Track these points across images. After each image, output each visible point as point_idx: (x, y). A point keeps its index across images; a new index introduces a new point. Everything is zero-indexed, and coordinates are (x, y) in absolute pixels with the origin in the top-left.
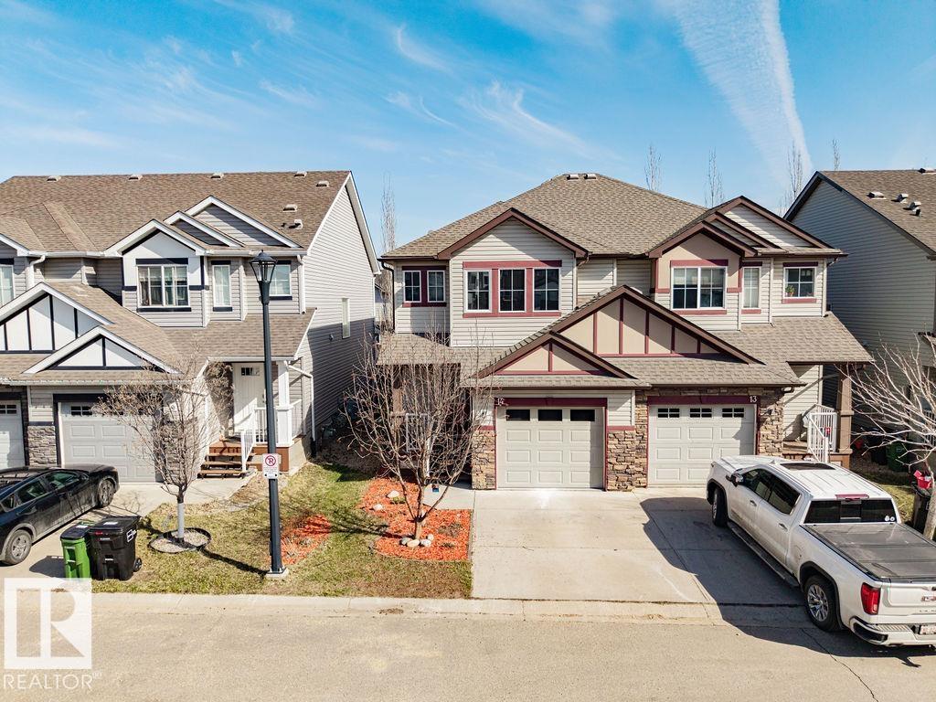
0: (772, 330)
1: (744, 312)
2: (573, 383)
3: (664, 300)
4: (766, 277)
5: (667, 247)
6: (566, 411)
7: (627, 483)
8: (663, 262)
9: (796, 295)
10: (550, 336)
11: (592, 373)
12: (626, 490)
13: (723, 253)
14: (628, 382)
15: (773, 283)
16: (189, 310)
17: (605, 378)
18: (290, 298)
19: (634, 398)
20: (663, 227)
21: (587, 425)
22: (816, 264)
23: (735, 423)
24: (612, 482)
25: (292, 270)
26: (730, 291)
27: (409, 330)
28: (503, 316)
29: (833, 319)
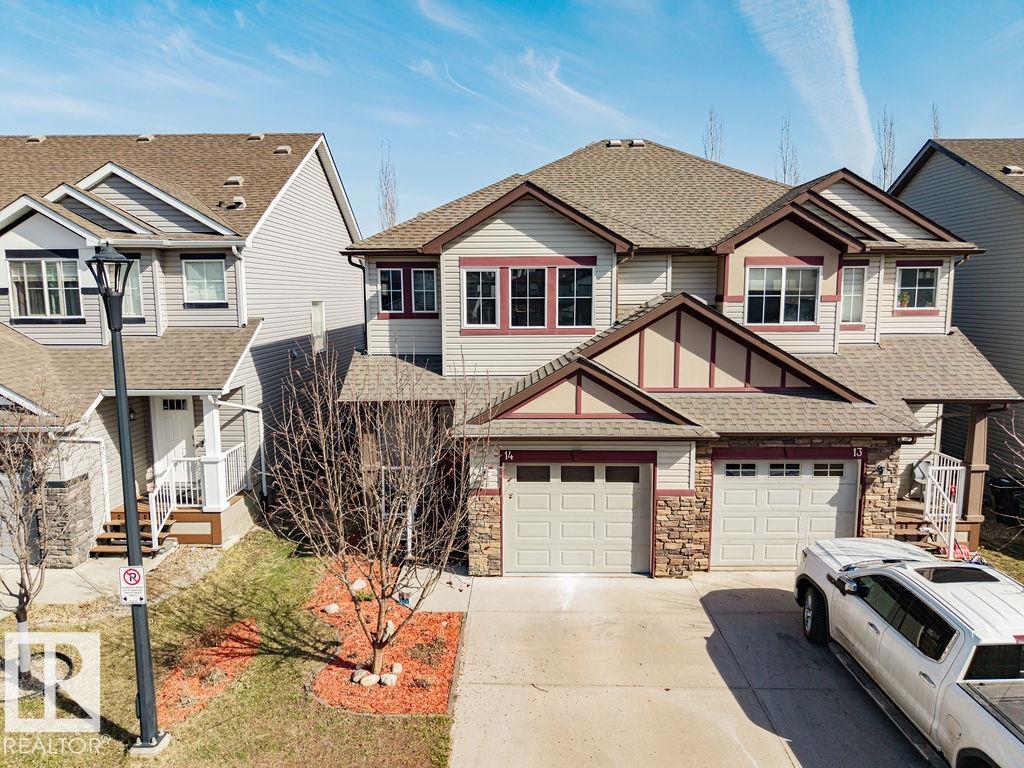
0: (879, 353)
1: (843, 328)
2: (610, 432)
3: (735, 312)
4: (874, 280)
5: (740, 238)
6: (600, 469)
7: (683, 568)
8: (735, 260)
9: (911, 304)
10: (579, 366)
11: (637, 416)
12: (681, 576)
13: (817, 248)
14: (686, 431)
15: (882, 286)
16: (83, 321)
17: (654, 424)
18: (225, 306)
19: (694, 451)
20: (734, 211)
21: (628, 487)
22: (940, 263)
23: (831, 485)
24: (661, 566)
25: (227, 267)
26: (825, 299)
27: (388, 351)
28: (515, 333)
29: (959, 338)
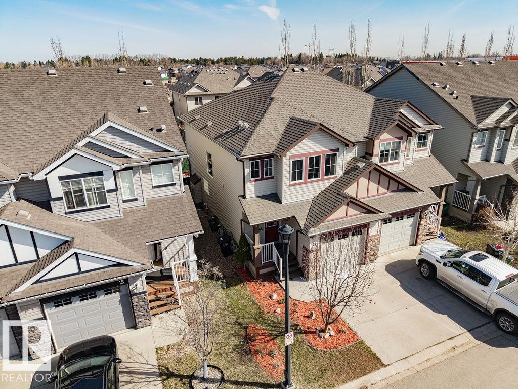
0: (415, 168)
3: (376, 160)
4: (414, 142)
6: (350, 233)
8: (377, 141)
10: (350, 199)
11: (365, 213)
12: (374, 262)
13: (402, 134)
16: (109, 206)
17: (371, 215)
18: (174, 184)
21: (358, 237)
22: (430, 132)
23: (411, 220)
25: (174, 166)
26: (402, 152)
28: (309, 182)
29: (433, 157)
